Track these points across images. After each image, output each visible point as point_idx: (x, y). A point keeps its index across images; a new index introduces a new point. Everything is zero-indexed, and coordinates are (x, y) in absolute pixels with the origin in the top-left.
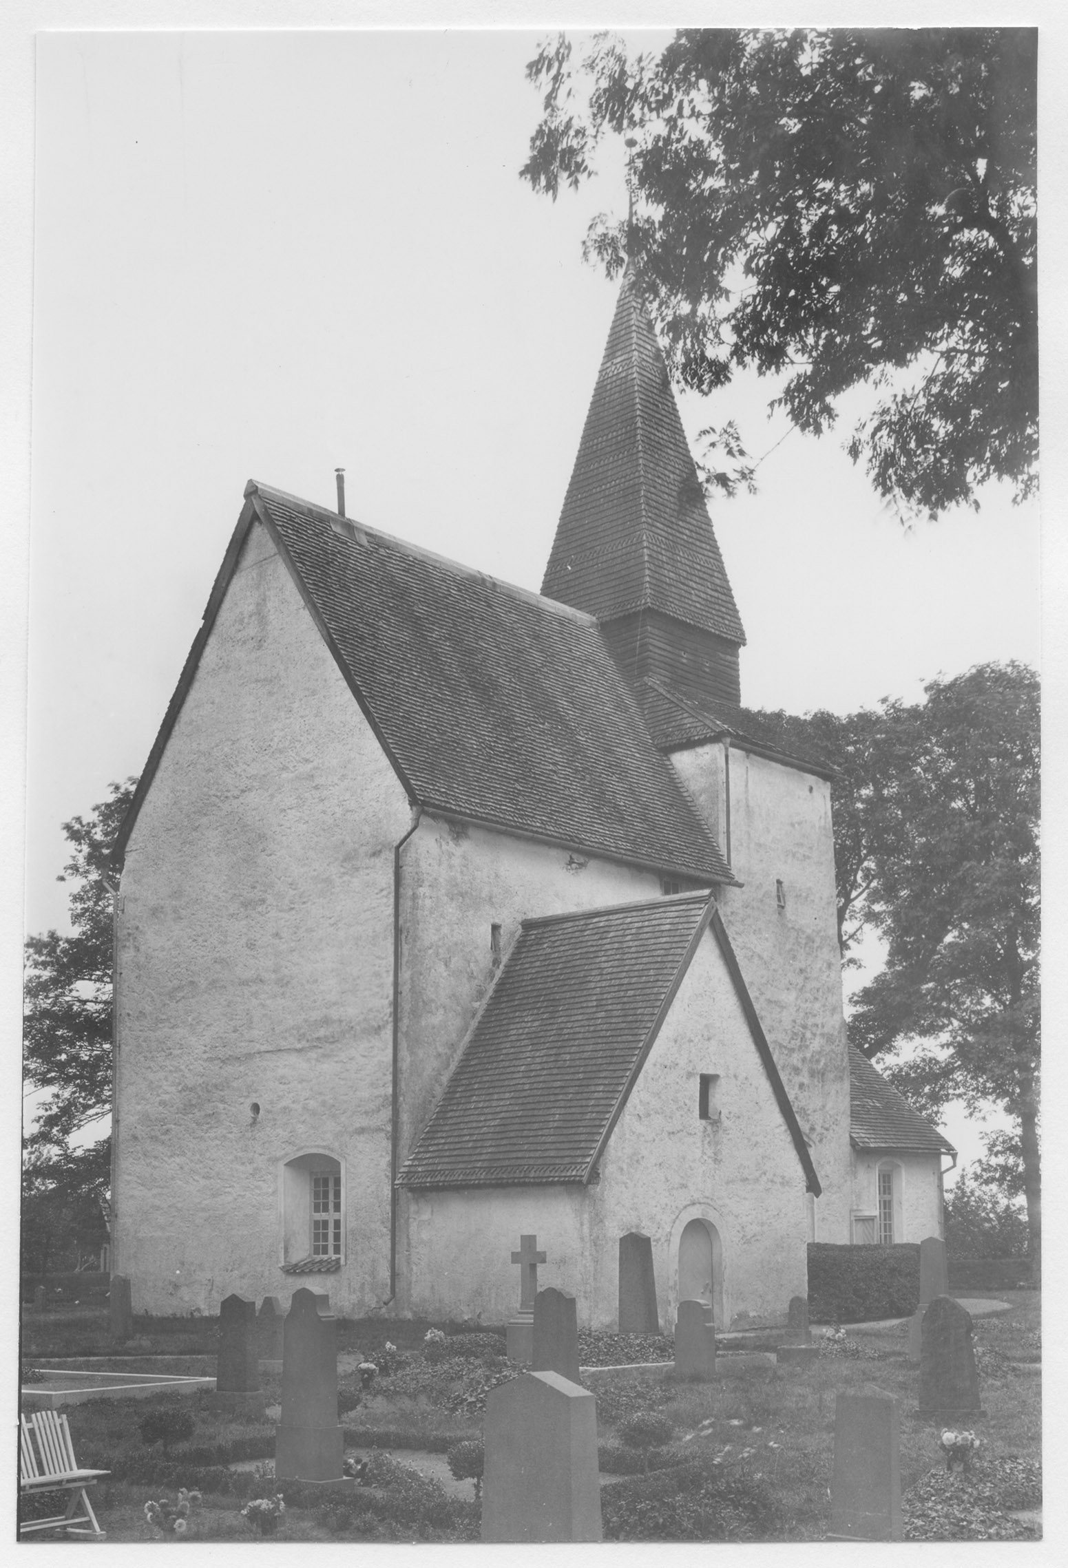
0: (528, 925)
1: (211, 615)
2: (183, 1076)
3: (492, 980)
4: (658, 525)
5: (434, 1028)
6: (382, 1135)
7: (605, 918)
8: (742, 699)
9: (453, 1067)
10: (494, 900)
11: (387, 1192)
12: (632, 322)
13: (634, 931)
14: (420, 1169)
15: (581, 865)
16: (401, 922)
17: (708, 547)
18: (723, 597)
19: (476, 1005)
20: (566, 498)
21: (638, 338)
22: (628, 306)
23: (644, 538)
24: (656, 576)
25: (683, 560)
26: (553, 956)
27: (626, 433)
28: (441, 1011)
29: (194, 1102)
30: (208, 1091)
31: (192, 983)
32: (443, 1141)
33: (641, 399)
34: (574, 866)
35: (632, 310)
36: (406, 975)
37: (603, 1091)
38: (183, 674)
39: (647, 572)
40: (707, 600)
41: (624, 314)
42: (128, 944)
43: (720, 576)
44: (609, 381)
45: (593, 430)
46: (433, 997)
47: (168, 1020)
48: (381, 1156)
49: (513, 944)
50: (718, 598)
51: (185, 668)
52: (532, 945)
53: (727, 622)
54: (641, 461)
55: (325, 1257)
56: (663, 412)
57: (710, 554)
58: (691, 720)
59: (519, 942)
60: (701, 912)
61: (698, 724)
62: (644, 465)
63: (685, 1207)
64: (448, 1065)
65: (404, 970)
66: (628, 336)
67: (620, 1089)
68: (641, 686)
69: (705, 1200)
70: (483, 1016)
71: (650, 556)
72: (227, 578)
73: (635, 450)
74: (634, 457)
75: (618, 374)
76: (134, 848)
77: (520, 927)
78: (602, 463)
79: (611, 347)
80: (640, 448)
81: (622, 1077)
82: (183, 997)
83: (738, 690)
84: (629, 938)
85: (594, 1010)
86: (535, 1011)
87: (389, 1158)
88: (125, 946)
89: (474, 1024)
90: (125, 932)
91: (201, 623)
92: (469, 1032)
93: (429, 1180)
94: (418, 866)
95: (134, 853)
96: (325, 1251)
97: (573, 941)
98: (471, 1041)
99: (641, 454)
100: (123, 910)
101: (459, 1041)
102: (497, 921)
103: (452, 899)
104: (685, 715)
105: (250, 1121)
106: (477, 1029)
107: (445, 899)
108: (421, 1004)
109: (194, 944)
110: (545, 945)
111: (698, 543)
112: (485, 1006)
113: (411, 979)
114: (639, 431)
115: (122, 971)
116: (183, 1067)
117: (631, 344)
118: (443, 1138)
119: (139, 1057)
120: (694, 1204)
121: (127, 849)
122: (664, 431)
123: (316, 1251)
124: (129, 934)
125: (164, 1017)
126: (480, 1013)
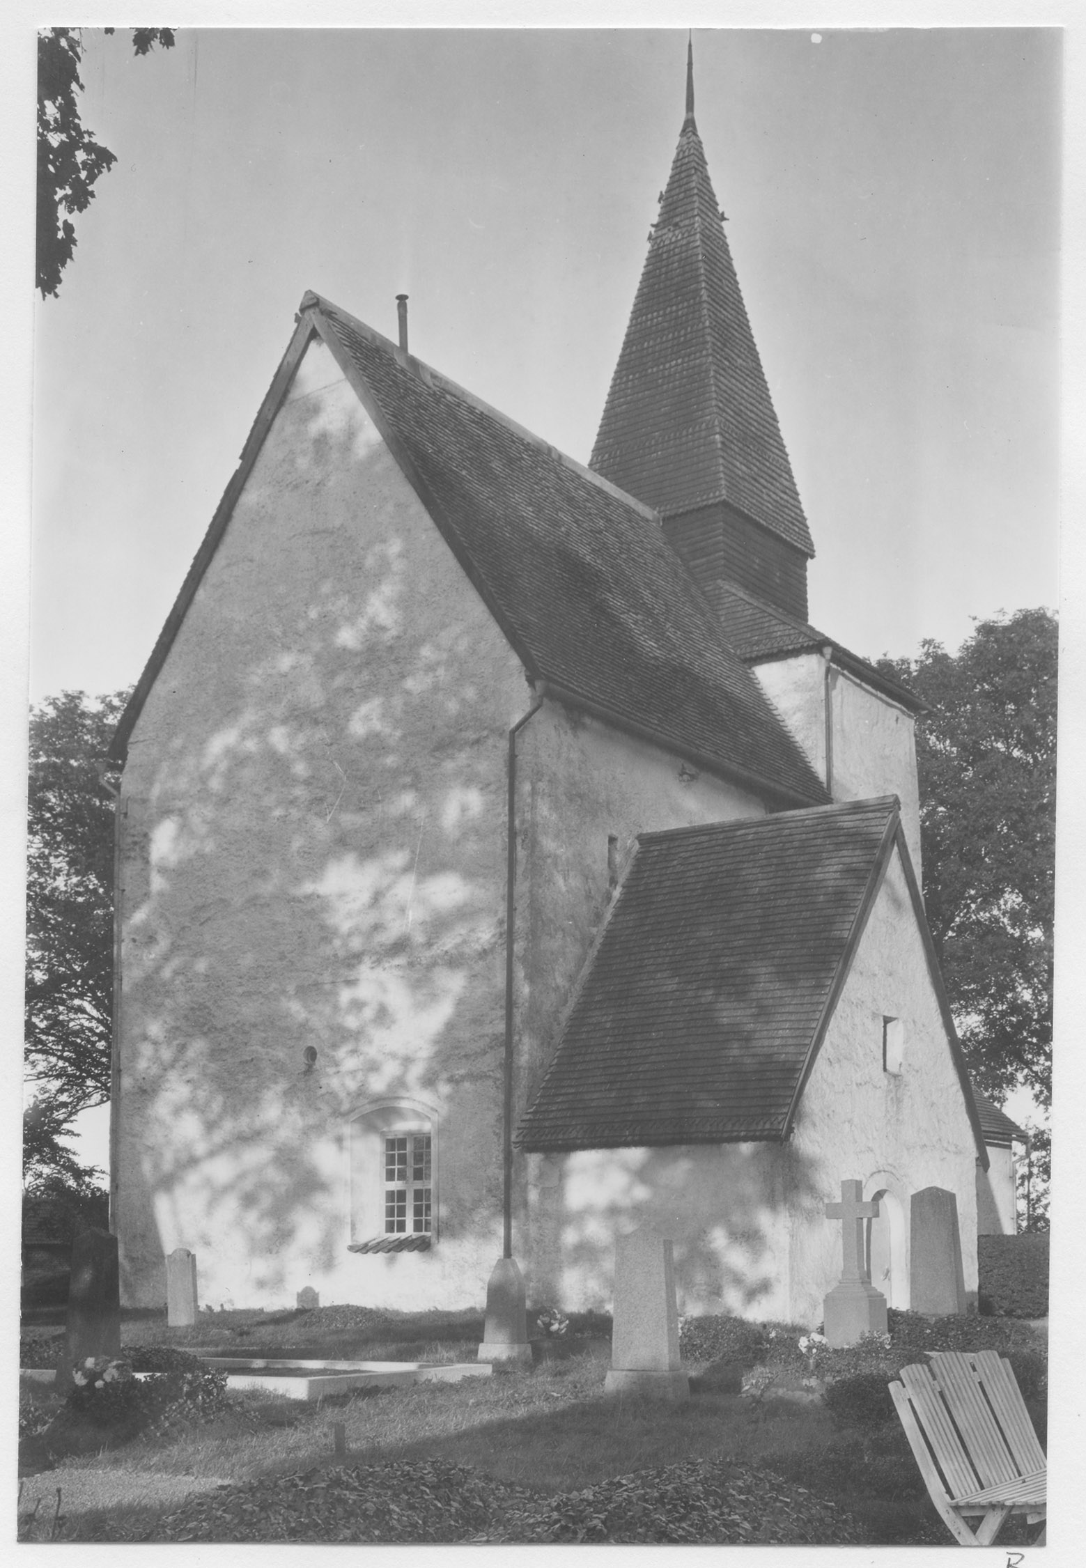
0: (647, 841)
1: (251, 454)
2: (209, 1014)
3: (609, 903)
4: (729, 411)
5: (552, 953)
6: (490, 1082)
7: (753, 830)
8: (810, 618)
9: (572, 1003)
10: (611, 806)
11: (497, 1154)
12: (693, 184)
13: (796, 844)
14: (547, 1124)
15: (693, 777)
16: (517, 822)
17: (775, 444)
18: (791, 501)
19: (594, 930)
20: (614, 380)
21: (700, 203)
22: (689, 166)
23: (716, 423)
24: (730, 466)
25: (753, 454)
26: (688, 874)
27: (688, 307)
28: (560, 935)
29: (223, 1046)
30: (245, 1033)
31: (222, 900)
32: (573, 1090)
33: (706, 270)
34: (685, 777)
35: (693, 171)
36: (522, 887)
37: (790, 1029)
38: (212, 526)
39: (721, 461)
40: (777, 502)
41: (683, 175)
42: (133, 854)
43: (787, 477)
44: (665, 249)
45: (645, 305)
46: (552, 916)
47: (188, 946)
48: (488, 1109)
49: (631, 861)
50: (787, 502)
51: (215, 518)
52: (656, 863)
53: (797, 529)
54: (708, 338)
55: (403, 1236)
56: (727, 289)
57: (777, 451)
58: (781, 627)
59: (638, 860)
60: (885, 821)
61: (792, 632)
62: (713, 343)
63: (872, 1175)
64: (566, 1001)
65: (518, 883)
66: (689, 200)
67: (814, 1025)
68: (715, 589)
69: (890, 1169)
70: (603, 944)
71: (723, 443)
72: (273, 411)
73: (701, 326)
74: (700, 333)
75: (676, 241)
76: (141, 738)
77: (637, 842)
78: (659, 340)
79: (666, 213)
80: (707, 323)
81: (814, 1011)
82: (209, 919)
83: (806, 607)
84: (791, 852)
85: (759, 934)
86: (676, 938)
87: (499, 1111)
88: (129, 858)
89: (593, 953)
90: (129, 840)
91: (236, 464)
92: (587, 963)
93: (560, 1136)
94: (537, 756)
95: (141, 745)
96: (402, 1227)
97: (712, 856)
98: (591, 974)
99: (708, 331)
100: (126, 814)
101: (578, 971)
102: (615, 833)
103: (571, 800)
104: (774, 622)
105: (303, 1068)
106: (597, 958)
107: (563, 798)
108: (540, 923)
109: (225, 853)
110: (675, 862)
111: (766, 438)
112: (604, 933)
113: (530, 891)
114: (705, 305)
115: (126, 888)
116: (208, 1004)
117: (693, 209)
118: (571, 1086)
119: (150, 991)
120: (879, 1172)
121: (131, 740)
122: (729, 309)
123: (390, 1228)
124: (135, 843)
125: (183, 943)
126: (599, 941)
